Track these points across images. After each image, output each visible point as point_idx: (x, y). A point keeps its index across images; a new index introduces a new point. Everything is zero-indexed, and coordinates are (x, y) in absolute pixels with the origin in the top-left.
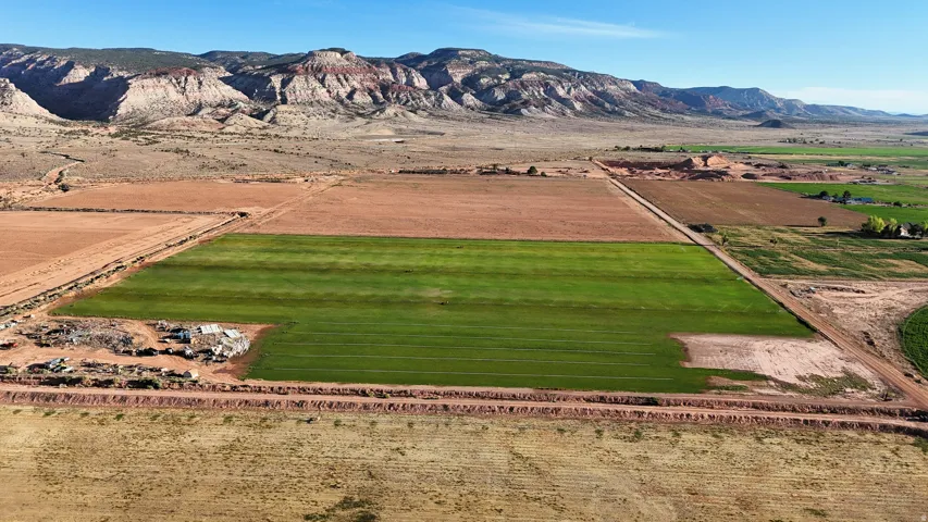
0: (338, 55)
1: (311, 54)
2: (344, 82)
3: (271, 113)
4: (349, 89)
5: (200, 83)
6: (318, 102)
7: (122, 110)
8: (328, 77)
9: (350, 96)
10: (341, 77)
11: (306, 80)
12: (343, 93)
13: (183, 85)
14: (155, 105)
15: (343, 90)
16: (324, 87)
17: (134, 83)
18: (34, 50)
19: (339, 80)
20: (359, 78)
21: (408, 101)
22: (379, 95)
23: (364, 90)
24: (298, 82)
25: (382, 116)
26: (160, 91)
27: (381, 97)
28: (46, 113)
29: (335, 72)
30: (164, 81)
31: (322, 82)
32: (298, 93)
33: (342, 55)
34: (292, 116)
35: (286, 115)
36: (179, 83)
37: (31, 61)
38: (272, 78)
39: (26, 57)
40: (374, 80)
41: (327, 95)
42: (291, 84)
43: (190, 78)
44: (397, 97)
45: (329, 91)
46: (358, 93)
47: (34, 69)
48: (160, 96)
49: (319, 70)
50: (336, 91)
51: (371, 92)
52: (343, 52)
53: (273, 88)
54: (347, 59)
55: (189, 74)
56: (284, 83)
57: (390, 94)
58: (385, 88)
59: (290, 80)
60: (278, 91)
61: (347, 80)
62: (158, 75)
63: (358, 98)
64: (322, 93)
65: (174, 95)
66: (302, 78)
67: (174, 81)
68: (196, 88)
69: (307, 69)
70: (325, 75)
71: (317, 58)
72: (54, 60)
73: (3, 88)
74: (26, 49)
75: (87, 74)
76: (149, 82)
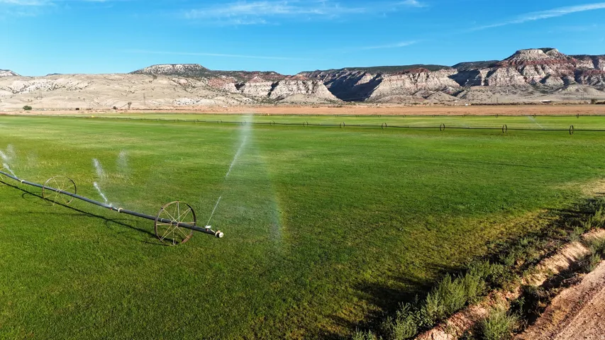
0: (541, 52)
1: (518, 53)
2: (541, 71)
3: (465, 91)
4: (544, 75)
5: (428, 76)
6: (513, 86)
7: (373, 95)
8: (527, 67)
9: (543, 81)
10: (539, 67)
11: (508, 71)
12: (537, 78)
13: (416, 78)
14: (394, 92)
15: (538, 76)
16: (522, 75)
17: (386, 79)
18: (354, 69)
19: (536, 69)
20: (555, 67)
21: (599, 82)
22: (572, 79)
23: (558, 75)
24: (500, 73)
25: (564, 92)
27: (573, 79)
28: (333, 97)
29: (535, 64)
30: (404, 76)
31: (521, 72)
32: (498, 79)
33: (545, 52)
34: (481, 93)
35: (475, 92)
36: (414, 78)
37: (350, 74)
38: (481, 71)
39: (349, 72)
40: (569, 68)
41: (524, 80)
42: (494, 74)
43: (422, 74)
44: (589, 79)
45: (525, 78)
46: (551, 77)
47: (350, 78)
48: (399, 86)
49: (521, 63)
50: (531, 77)
51: (564, 77)
52: (545, 50)
53: (480, 77)
54: (550, 54)
55: (422, 71)
56: (489, 74)
57: (582, 78)
58: (578, 74)
59: (494, 71)
60: (483, 80)
61: (543, 69)
62: (403, 73)
63: (550, 82)
64: (519, 79)
65: (408, 84)
66: (504, 70)
67: (411, 76)
68: (424, 80)
69: (511, 63)
70: (525, 66)
71: (522, 55)
72: (359, 73)
73: (315, 85)
74: (350, 69)
75: (372, 78)
76: (394, 77)
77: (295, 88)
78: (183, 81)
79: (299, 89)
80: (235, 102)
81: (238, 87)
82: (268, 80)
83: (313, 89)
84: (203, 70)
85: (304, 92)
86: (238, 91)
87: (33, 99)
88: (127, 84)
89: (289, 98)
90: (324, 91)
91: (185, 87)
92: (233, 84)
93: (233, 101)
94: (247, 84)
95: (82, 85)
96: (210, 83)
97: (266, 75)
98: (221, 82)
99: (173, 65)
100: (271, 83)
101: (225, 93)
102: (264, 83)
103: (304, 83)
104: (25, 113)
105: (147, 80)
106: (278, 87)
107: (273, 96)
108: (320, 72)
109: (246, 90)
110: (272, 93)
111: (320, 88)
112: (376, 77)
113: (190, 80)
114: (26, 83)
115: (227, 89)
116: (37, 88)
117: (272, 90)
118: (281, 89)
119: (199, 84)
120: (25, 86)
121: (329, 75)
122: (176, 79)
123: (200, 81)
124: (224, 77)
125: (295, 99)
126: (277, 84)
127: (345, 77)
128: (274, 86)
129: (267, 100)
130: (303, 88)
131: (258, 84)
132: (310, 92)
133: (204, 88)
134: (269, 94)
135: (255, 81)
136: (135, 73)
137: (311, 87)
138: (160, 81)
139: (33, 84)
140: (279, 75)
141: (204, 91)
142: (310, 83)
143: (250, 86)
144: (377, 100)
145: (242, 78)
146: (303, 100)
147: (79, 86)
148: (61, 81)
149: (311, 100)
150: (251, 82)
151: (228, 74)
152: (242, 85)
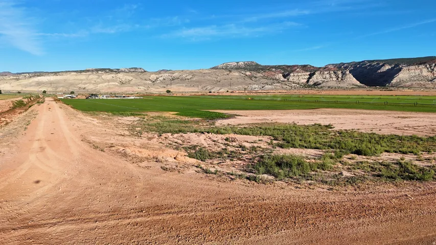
7: (394, 81)
13: (433, 68)
14: (413, 79)
17: (405, 68)
18: (373, 61)
26: (418, 72)
30: (421, 67)
36: (430, 67)
37: (370, 65)
39: (368, 64)
47: (369, 69)
48: (417, 74)
62: (421, 64)
65: (425, 73)
67: (428, 66)
72: (378, 64)
73: (343, 74)
74: (369, 61)
75: (390, 68)
76: (411, 67)
77: (328, 76)
78: (248, 73)
79: (331, 77)
80: (288, 87)
81: (285, 76)
82: (307, 71)
83: (342, 77)
84: (257, 65)
85: (334, 79)
86: (285, 80)
87: (165, 86)
88: (215, 76)
89: (324, 84)
90: (351, 79)
91: (250, 77)
92: (281, 75)
93: (286, 86)
94: (292, 74)
95: (189, 77)
96: (266, 74)
97: (304, 68)
98: (273, 73)
99: (237, 63)
100: (309, 73)
101: (278, 81)
102: (304, 73)
103: (335, 73)
104: (167, 94)
105: (225, 73)
106: (315, 76)
107: (311, 83)
108: (344, 64)
109: (291, 79)
110: (310, 80)
111: (348, 76)
112: (394, 67)
113: (253, 72)
114: (157, 76)
115: (277, 78)
116: (164, 79)
117: (309, 78)
118: (317, 78)
119: (259, 75)
120: (157, 78)
121: (351, 66)
122: (244, 72)
123: (259, 73)
124: (274, 70)
125: (329, 84)
126: (314, 74)
127: (366, 68)
128: (311, 76)
129: (307, 85)
130: (334, 76)
131: (299, 74)
132: (340, 79)
133: (263, 77)
134: (308, 81)
135: (298, 72)
136: (213, 68)
137: (340, 76)
138: (234, 74)
139: (161, 77)
140: (313, 67)
141: (264, 80)
142: (339, 72)
143: (294, 76)
144: (397, 86)
145: (287, 71)
146: (336, 85)
147: (187, 77)
148: (176, 75)
149: (342, 85)
150: (294, 72)
151: (276, 67)
152: (288, 75)
